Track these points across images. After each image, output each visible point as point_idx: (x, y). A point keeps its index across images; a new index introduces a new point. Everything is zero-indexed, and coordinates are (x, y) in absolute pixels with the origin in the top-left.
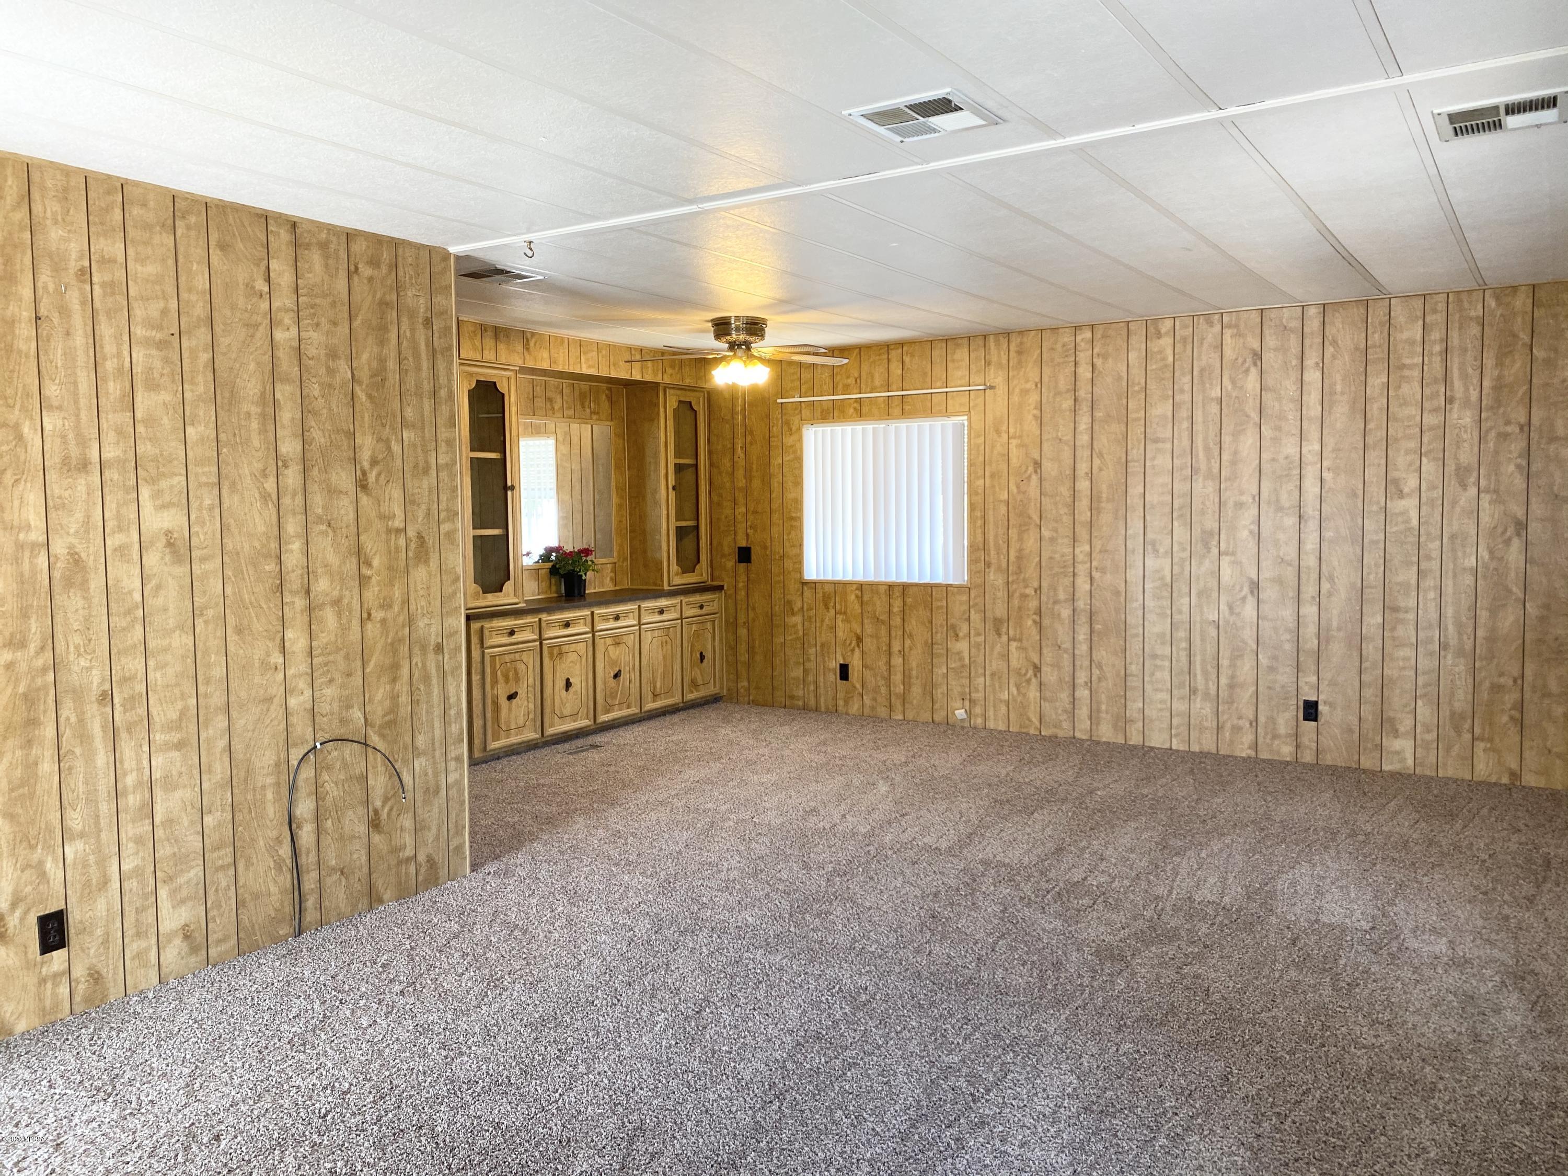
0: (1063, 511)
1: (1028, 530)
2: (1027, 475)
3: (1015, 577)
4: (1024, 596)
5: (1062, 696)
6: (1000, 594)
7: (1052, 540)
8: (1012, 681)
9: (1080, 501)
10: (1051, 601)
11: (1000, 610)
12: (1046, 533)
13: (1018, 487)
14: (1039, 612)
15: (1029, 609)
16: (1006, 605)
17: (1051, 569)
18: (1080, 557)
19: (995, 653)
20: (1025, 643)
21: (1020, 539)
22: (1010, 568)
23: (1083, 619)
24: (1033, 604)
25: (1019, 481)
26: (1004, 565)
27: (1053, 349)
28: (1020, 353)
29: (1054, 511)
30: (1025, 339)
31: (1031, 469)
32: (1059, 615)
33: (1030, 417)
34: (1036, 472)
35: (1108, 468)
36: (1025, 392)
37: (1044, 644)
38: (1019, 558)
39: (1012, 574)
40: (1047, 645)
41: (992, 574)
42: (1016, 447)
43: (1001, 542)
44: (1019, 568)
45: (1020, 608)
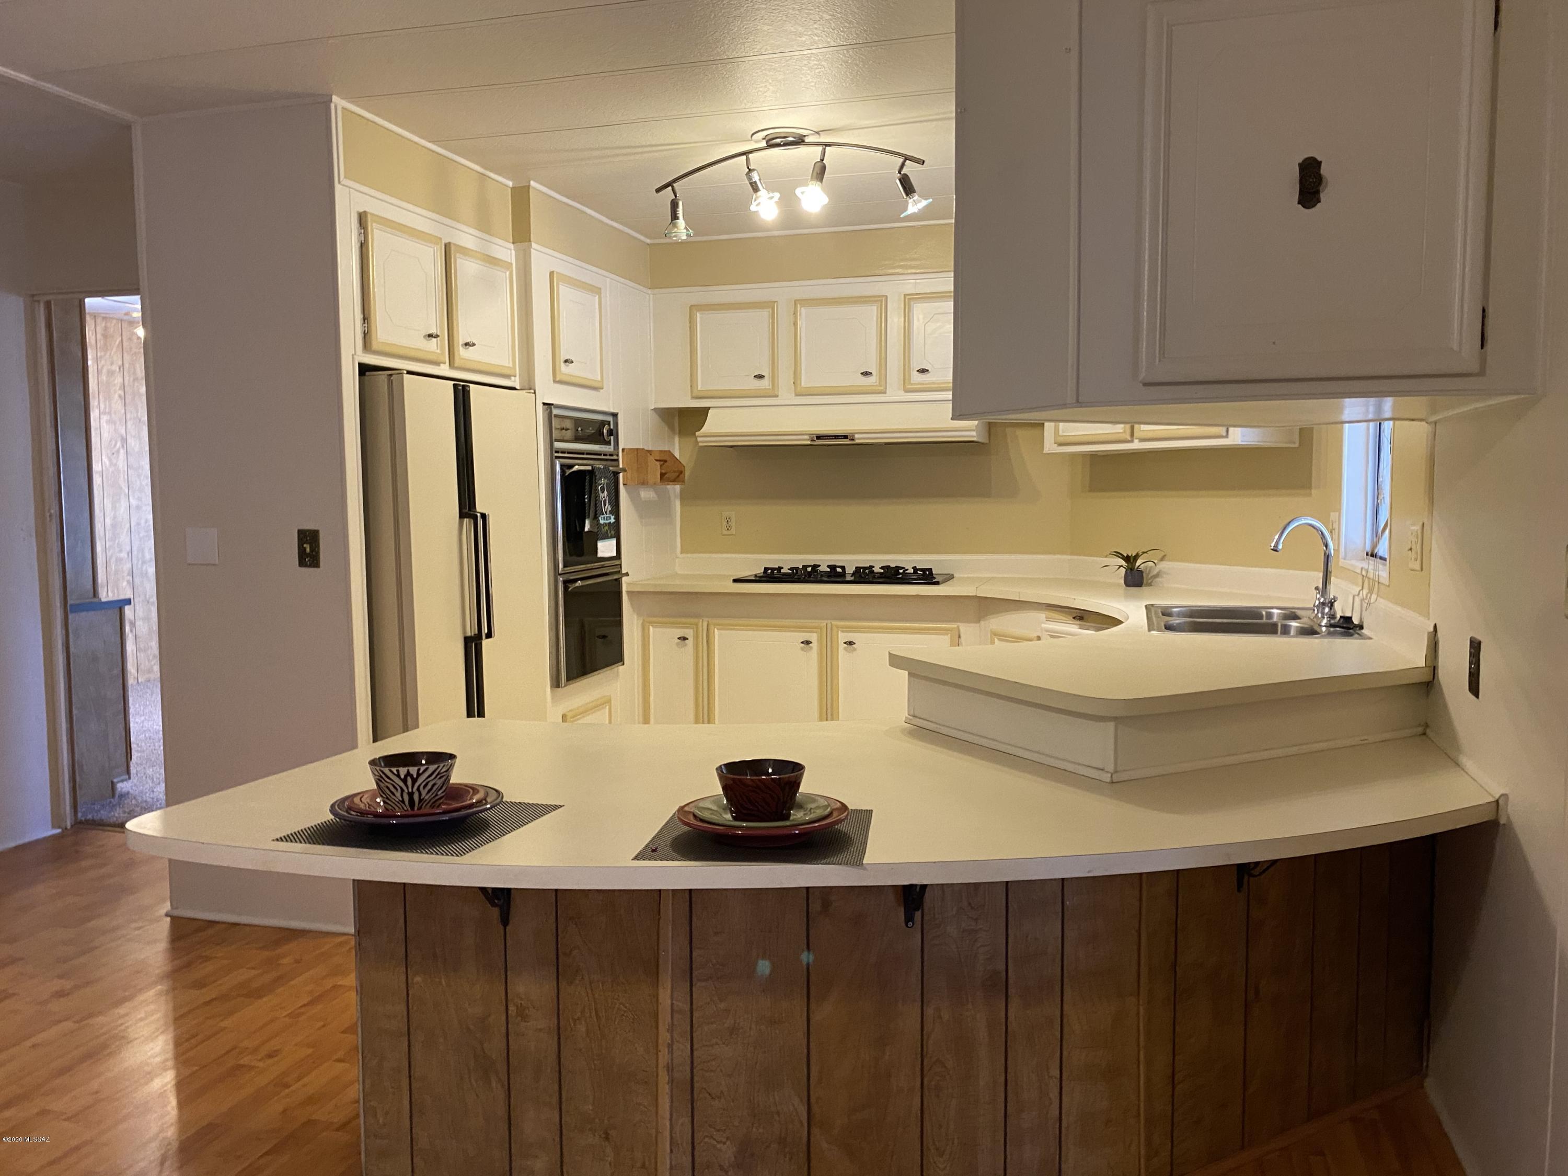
3: (111, 543)
4: (119, 560)
7: (138, 508)
12: (133, 502)
13: (110, 460)
14: (132, 573)
17: (139, 533)
21: (114, 508)
28: (105, 336)
30: (108, 324)
31: (119, 444)
32: (147, 573)
33: (116, 396)
34: (123, 446)
36: (111, 373)
38: (114, 526)
42: (106, 422)
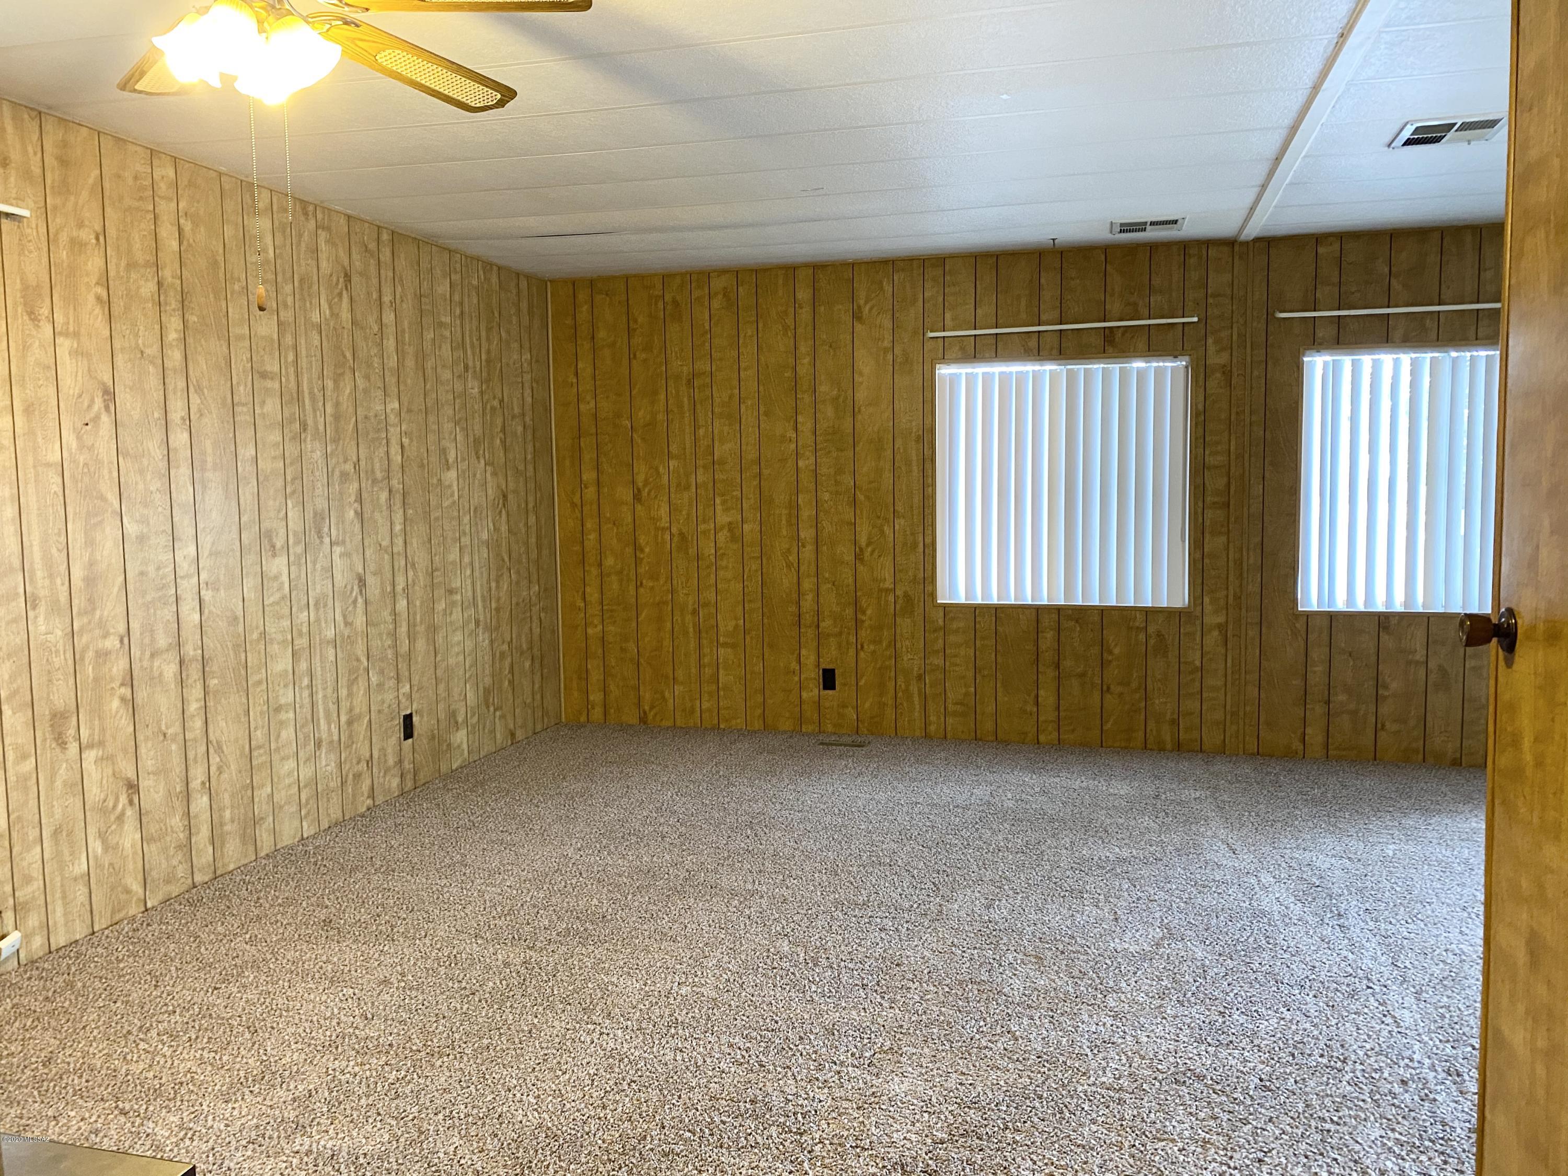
0: (155, 485)
1: (101, 522)
2: (92, 414)
5: (173, 822)
6: (57, 661)
8: (92, 831)
9: (178, 467)
10: (148, 654)
11: (62, 695)
15: (112, 679)
16: (71, 681)
18: (185, 567)
19: (59, 783)
20: (110, 749)
22: (75, 602)
23: (194, 672)
24: (119, 667)
25: (79, 425)
26: (63, 598)
27: (119, 177)
29: (141, 486)
35: (210, 413)
37: (140, 737)
39: (79, 614)
40: (147, 739)
41: (41, 619)
43: (54, 551)
44: (91, 600)
45: (96, 680)
